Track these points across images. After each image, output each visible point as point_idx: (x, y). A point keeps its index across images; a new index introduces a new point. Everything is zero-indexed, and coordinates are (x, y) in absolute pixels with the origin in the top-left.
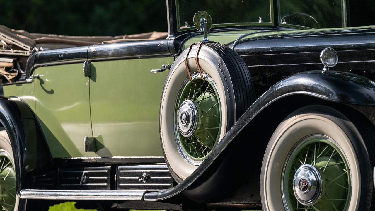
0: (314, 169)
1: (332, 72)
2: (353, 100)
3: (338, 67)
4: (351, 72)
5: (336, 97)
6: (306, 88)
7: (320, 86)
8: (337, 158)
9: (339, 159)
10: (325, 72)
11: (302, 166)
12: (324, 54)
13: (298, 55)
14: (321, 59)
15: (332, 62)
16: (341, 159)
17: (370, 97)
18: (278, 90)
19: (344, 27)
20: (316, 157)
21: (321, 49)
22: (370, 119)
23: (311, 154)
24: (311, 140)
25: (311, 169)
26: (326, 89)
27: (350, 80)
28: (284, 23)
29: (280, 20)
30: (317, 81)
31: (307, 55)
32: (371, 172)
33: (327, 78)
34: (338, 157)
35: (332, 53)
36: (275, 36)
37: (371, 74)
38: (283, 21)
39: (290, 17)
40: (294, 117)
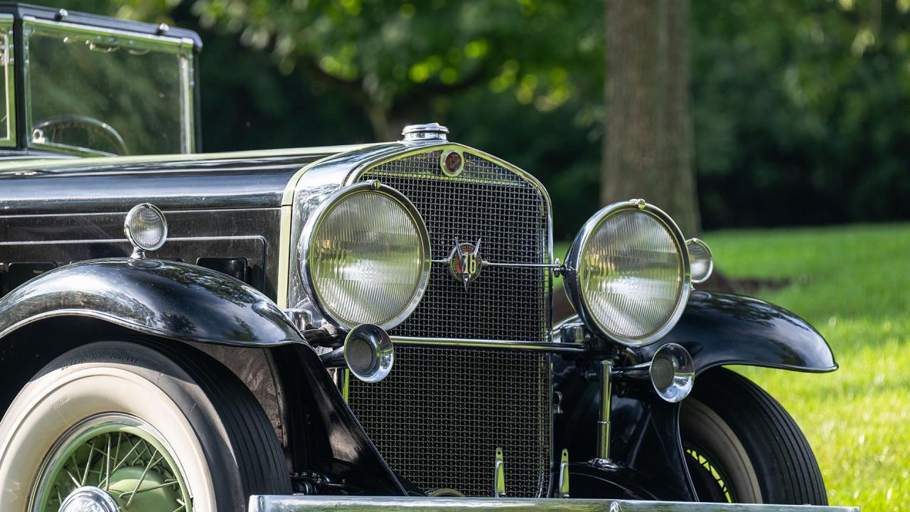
0: (106, 497)
1: (152, 262)
2: (201, 331)
3: (167, 251)
4: (200, 264)
5: (160, 325)
6: (90, 301)
7: (123, 296)
8: (162, 473)
9: (167, 474)
10: (136, 263)
11: (76, 491)
12: (135, 217)
13: (73, 221)
14: (127, 231)
15: (153, 237)
16: (172, 474)
17: (244, 325)
18: (22, 303)
19: (185, 153)
20: (111, 468)
21: (126, 206)
22: (242, 378)
23: (98, 458)
24: (99, 426)
25: (98, 498)
26: (137, 305)
27: (195, 283)
28: (41, 140)
29: (30, 133)
30: (116, 285)
31: (94, 220)
32: (243, 506)
33: (142, 278)
34: (163, 470)
35: (153, 216)
36: (17, 174)
37: (249, 268)
38: (38, 135)
39: (56, 125)
40: (58, 372)
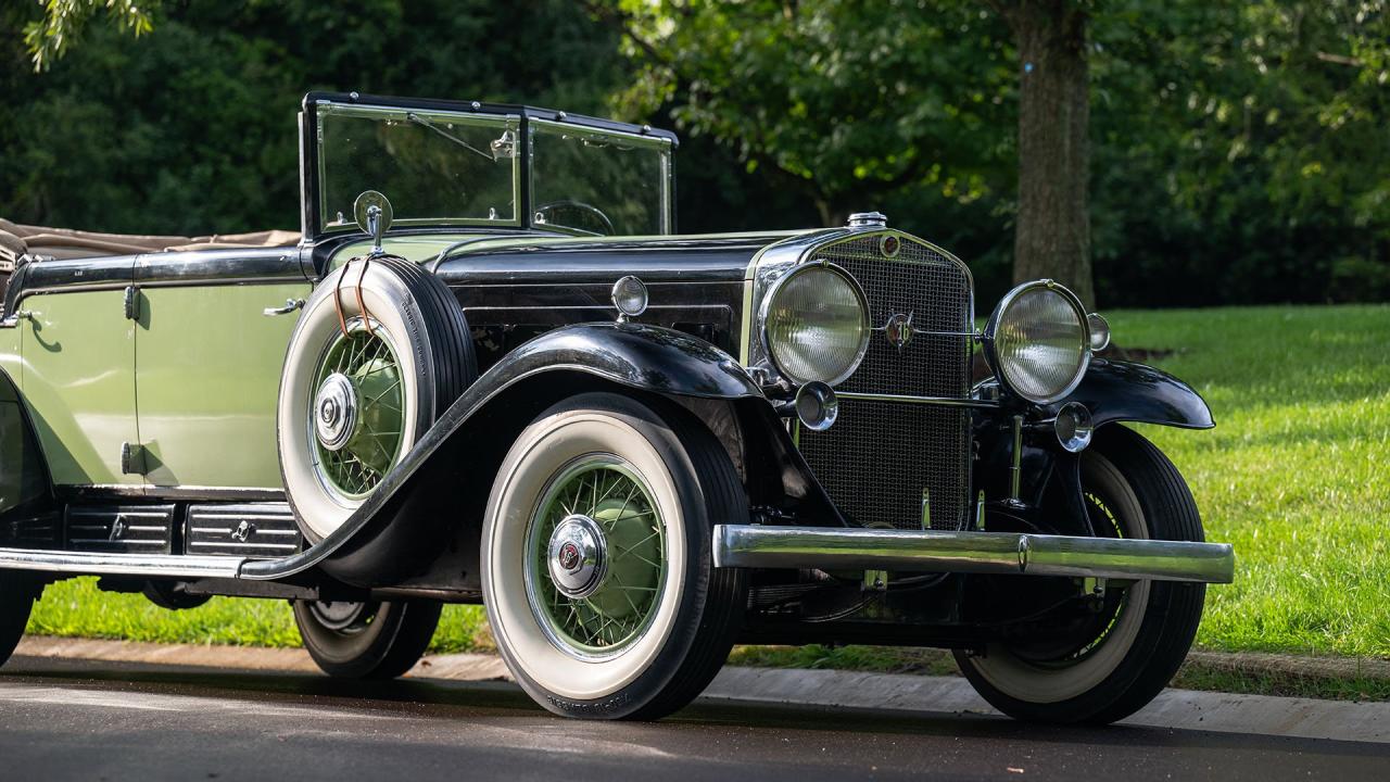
0: (593, 523)
1: (634, 326)
2: (675, 385)
3: (648, 317)
4: (675, 328)
5: (641, 379)
6: (581, 357)
7: (609, 354)
8: (640, 504)
9: (644, 505)
10: (621, 326)
11: (567, 518)
12: (621, 288)
13: (568, 290)
14: (614, 299)
15: (635, 304)
16: (649, 505)
17: (711, 380)
18: (524, 358)
19: (664, 234)
20: (597, 500)
21: (614, 277)
22: (709, 425)
23: (586, 491)
24: (588, 464)
25: (585, 525)
26: (621, 361)
27: (670, 344)
28: (542, 222)
29: (533, 215)
30: (603, 344)
31: (586, 290)
32: (708, 533)
33: (626, 339)
34: (641, 501)
35: (637, 287)
36: (522, 249)
37: (716, 332)
38: (539, 218)
39: (555, 209)
40: (554, 417)
